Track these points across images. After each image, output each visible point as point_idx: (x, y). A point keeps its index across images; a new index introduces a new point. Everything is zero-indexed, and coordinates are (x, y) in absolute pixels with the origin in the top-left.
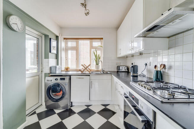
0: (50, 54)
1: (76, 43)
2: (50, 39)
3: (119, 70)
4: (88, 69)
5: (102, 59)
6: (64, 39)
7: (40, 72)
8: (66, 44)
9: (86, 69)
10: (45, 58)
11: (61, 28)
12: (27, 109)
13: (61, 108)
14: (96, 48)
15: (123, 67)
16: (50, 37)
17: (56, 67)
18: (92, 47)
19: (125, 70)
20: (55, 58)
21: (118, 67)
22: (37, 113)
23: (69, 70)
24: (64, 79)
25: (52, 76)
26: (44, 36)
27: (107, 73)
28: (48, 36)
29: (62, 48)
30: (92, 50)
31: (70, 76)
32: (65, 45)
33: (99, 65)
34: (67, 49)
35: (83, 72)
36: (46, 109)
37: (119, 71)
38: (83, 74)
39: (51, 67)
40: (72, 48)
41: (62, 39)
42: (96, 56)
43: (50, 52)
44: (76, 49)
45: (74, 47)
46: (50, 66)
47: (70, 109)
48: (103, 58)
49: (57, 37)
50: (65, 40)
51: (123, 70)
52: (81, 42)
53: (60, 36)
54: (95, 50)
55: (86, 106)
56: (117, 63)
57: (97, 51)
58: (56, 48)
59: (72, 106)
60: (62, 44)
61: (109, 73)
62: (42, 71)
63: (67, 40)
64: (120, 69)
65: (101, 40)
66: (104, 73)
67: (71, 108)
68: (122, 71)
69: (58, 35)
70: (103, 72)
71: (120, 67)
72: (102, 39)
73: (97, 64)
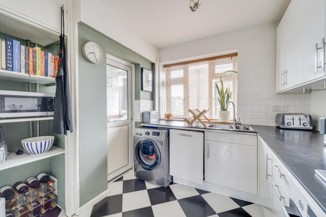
0: (141, 92)
1: (183, 71)
2: (142, 69)
3: (283, 124)
4: (202, 118)
5: (234, 99)
6: (165, 66)
7: (130, 120)
8: (168, 74)
9: (196, 118)
10: (135, 100)
11: (159, 49)
12: (108, 173)
13: (154, 181)
14: (221, 77)
15: (297, 118)
16: (141, 66)
17: (150, 113)
18: (212, 75)
19: (302, 127)
20: (150, 99)
21: (280, 117)
22: (124, 179)
23: (171, 119)
24: (158, 134)
25: (144, 127)
26: (134, 65)
27: (246, 130)
28: (139, 65)
29: (161, 82)
30: (214, 81)
31: (168, 129)
32: (167, 77)
33: (228, 110)
34: (169, 83)
35: (192, 125)
36: (135, 178)
37: (281, 126)
38: (192, 127)
39: (143, 113)
40: (177, 81)
41: (161, 67)
42: (221, 93)
43: (142, 90)
44: (184, 81)
45: (181, 78)
46: (142, 111)
47: (168, 187)
48: (238, 95)
49: (153, 65)
50: (166, 68)
51: (297, 125)
52: (192, 68)
53: (157, 62)
54: (219, 80)
55: (197, 189)
56: (276, 106)
57: (223, 83)
58: (150, 83)
59: (172, 183)
60: (161, 76)
61: (251, 129)
62: (132, 119)
63: (170, 68)
64: (286, 122)
65: (234, 58)
66: (240, 128)
67: (170, 186)
68: (292, 126)
69: (154, 61)
70: (236, 128)
71: (286, 117)
72: (236, 54)
73: (223, 109)
